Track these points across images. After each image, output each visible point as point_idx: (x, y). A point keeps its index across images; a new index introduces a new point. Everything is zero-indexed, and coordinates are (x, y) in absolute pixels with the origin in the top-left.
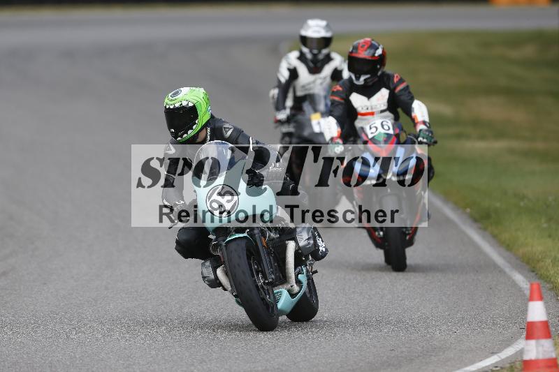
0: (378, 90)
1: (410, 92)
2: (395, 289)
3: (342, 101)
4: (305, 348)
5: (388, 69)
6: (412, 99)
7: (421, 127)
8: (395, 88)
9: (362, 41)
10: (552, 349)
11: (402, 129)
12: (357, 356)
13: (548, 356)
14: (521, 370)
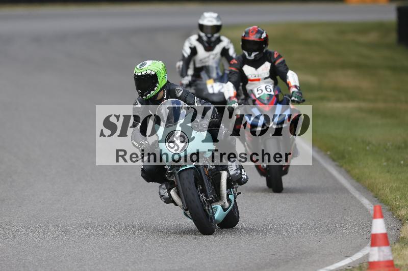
0: (263, 63)
1: (285, 65)
2: (275, 210)
3: (237, 71)
4: (210, 253)
5: (270, 48)
6: (287, 70)
7: (294, 89)
8: (275, 62)
9: (251, 28)
10: (390, 253)
11: (280, 91)
12: (248, 259)
14: (368, 269)
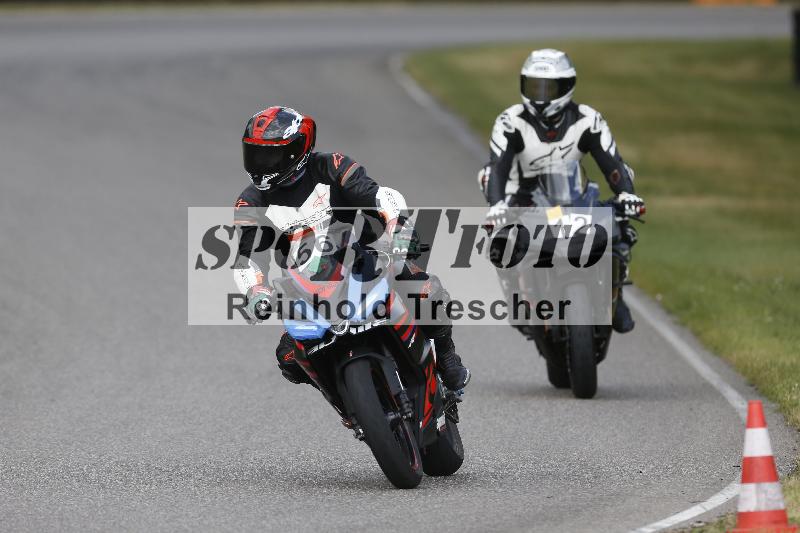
10: (779, 496)
12: (500, 506)
13: (772, 507)
14: (737, 526)
